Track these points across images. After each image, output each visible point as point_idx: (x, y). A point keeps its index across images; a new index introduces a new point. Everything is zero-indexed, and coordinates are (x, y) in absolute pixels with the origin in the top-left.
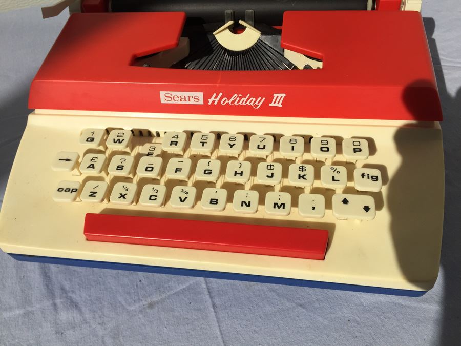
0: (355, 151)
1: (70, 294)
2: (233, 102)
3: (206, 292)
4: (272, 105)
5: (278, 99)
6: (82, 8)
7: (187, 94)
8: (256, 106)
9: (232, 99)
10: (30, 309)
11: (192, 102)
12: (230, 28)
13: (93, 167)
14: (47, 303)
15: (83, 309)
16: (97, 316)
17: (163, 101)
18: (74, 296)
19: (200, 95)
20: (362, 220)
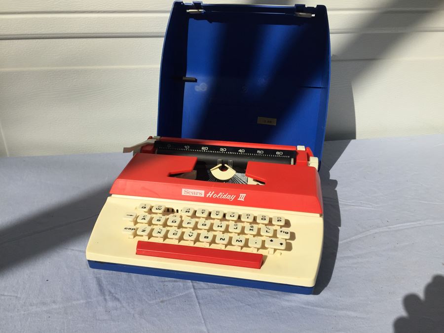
0: (278, 221)
1: (115, 295)
2: (219, 197)
3: (195, 297)
4: (239, 199)
5: (242, 197)
6: (141, 150)
7: (196, 191)
8: (231, 199)
9: (219, 195)
10: (90, 300)
11: (198, 195)
12: (219, 168)
13: (145, 219)
14: (101, 298)
15: (122, 302)
16: (130, 305)
17: (183, 194)
18: (117, 296)
19: (203, 192)
20: (281, 254)
